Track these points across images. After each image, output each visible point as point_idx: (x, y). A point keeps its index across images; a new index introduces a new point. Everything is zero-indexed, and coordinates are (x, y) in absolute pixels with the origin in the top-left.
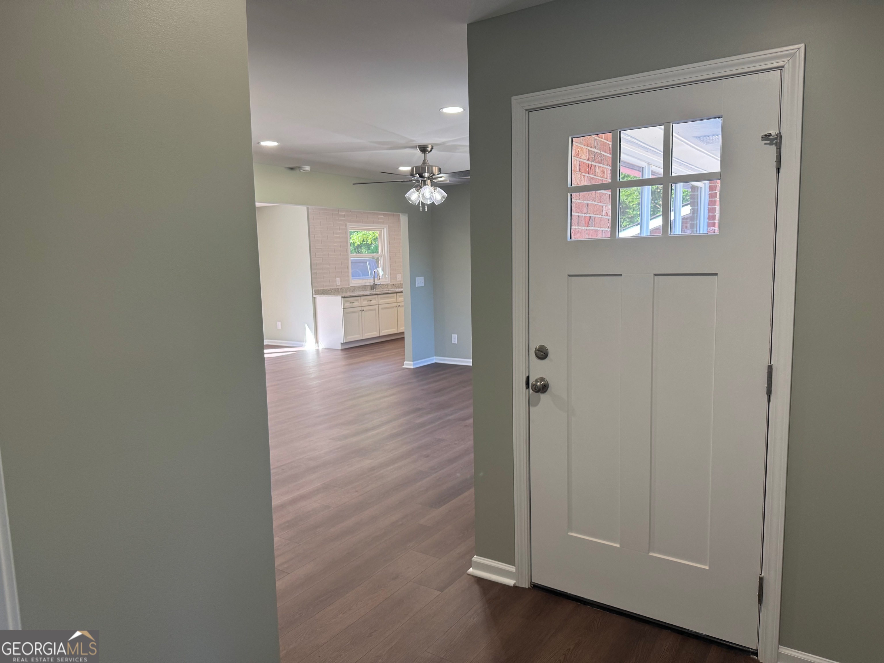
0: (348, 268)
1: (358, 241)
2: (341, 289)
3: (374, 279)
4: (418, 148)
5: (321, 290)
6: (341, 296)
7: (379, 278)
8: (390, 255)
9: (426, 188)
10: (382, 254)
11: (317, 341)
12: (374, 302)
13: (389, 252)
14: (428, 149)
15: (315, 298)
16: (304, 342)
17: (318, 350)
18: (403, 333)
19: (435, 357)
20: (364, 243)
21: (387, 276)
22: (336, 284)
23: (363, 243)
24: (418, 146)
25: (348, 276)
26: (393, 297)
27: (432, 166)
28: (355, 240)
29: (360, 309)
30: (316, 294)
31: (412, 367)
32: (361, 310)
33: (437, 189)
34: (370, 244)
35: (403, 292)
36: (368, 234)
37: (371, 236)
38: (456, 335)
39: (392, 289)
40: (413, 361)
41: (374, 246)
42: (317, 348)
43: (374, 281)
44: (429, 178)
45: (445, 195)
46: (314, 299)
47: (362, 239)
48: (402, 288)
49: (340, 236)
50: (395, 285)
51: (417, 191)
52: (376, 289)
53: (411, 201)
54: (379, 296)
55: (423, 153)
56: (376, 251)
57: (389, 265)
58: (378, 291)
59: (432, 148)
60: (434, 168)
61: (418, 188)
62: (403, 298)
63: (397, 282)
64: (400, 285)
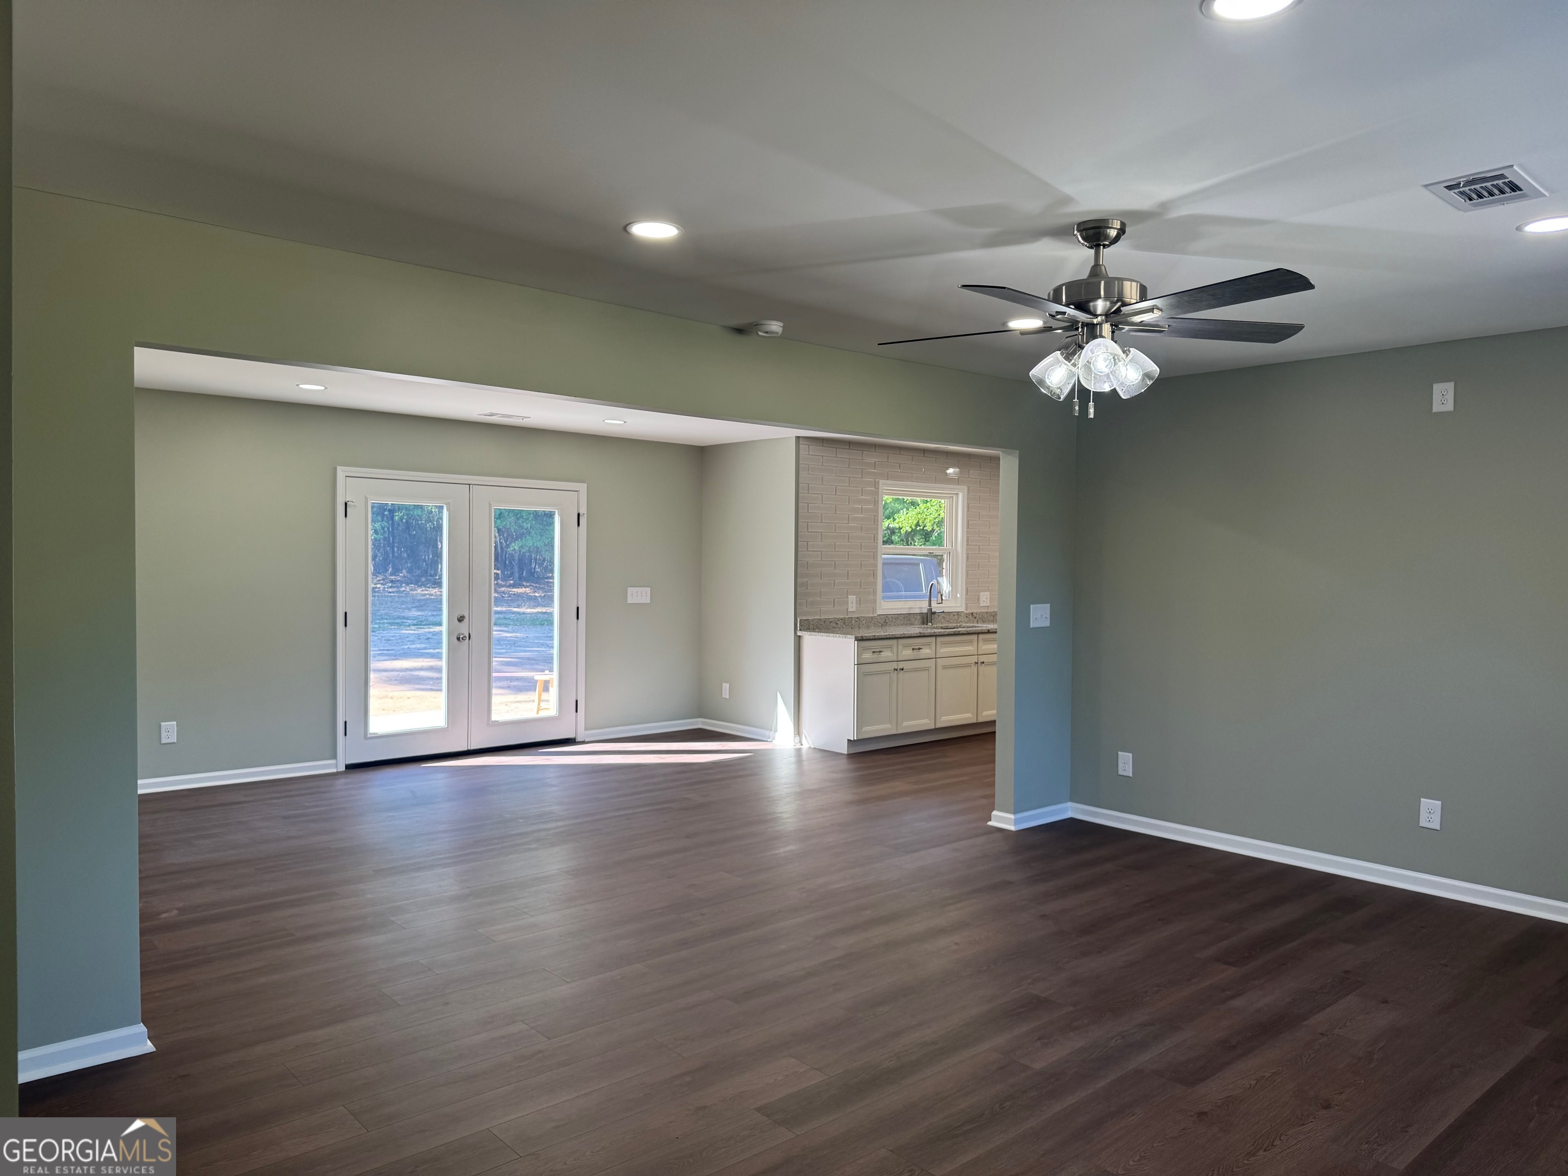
0: (874, 575)
1: (907, 525)
2: (857, 620)
3: (930, 601)
4: (1078, 231)
5: (813, 620)
6: (853, 637)
7: (942, 600)
8: (967, 550)
9: (1099, 345)
10: (951, 548)
11: (798, 731)
12: (926, 652)
13: (965, 543)
14: (1108, 231)
15: (800, 636)
16: (771, 730)
17: (799, 751)
18: (993, 723)
19: (1070, 804)
20: (918, 528)
21: (958, 595)
22: (848, 609)
23: (916, 529)
24: (1079, 225)
25: (875, 593)
26: (971, 642)
27: (1121, 280)
28: (903, 522)
29: (894, 665)
30: (802, 628)
31: (1012, 828)
32: (896, 668)
33: (1129, 351)
34: (929, 530)
35: (996, 632)
36: (926, 513)
37: (931, 515)
38: (1131, 755)
39: (967, 625)
40: (1014, 813)
41: (936, 534)
42: (798, 746)
43: (930, 605)
44: (1107, 315)
45: (1157, 370)
46: (797, 638)
47: (915, 522)
48: (994, 621)
49: (862, 507)
50: (975, 615)
51: (1068, 358)
52: (933, 622)
53: (1048, 388)
54: (939, 639)
55: (1091, 248)
56: (939, 541)
57: (965, 572)
58: (937, 628)
59: (1122, 231)
60: (1127, 284)
61: (1072, 350)
62: (995, 646)
63: (983, 611)
64: (985, 616)
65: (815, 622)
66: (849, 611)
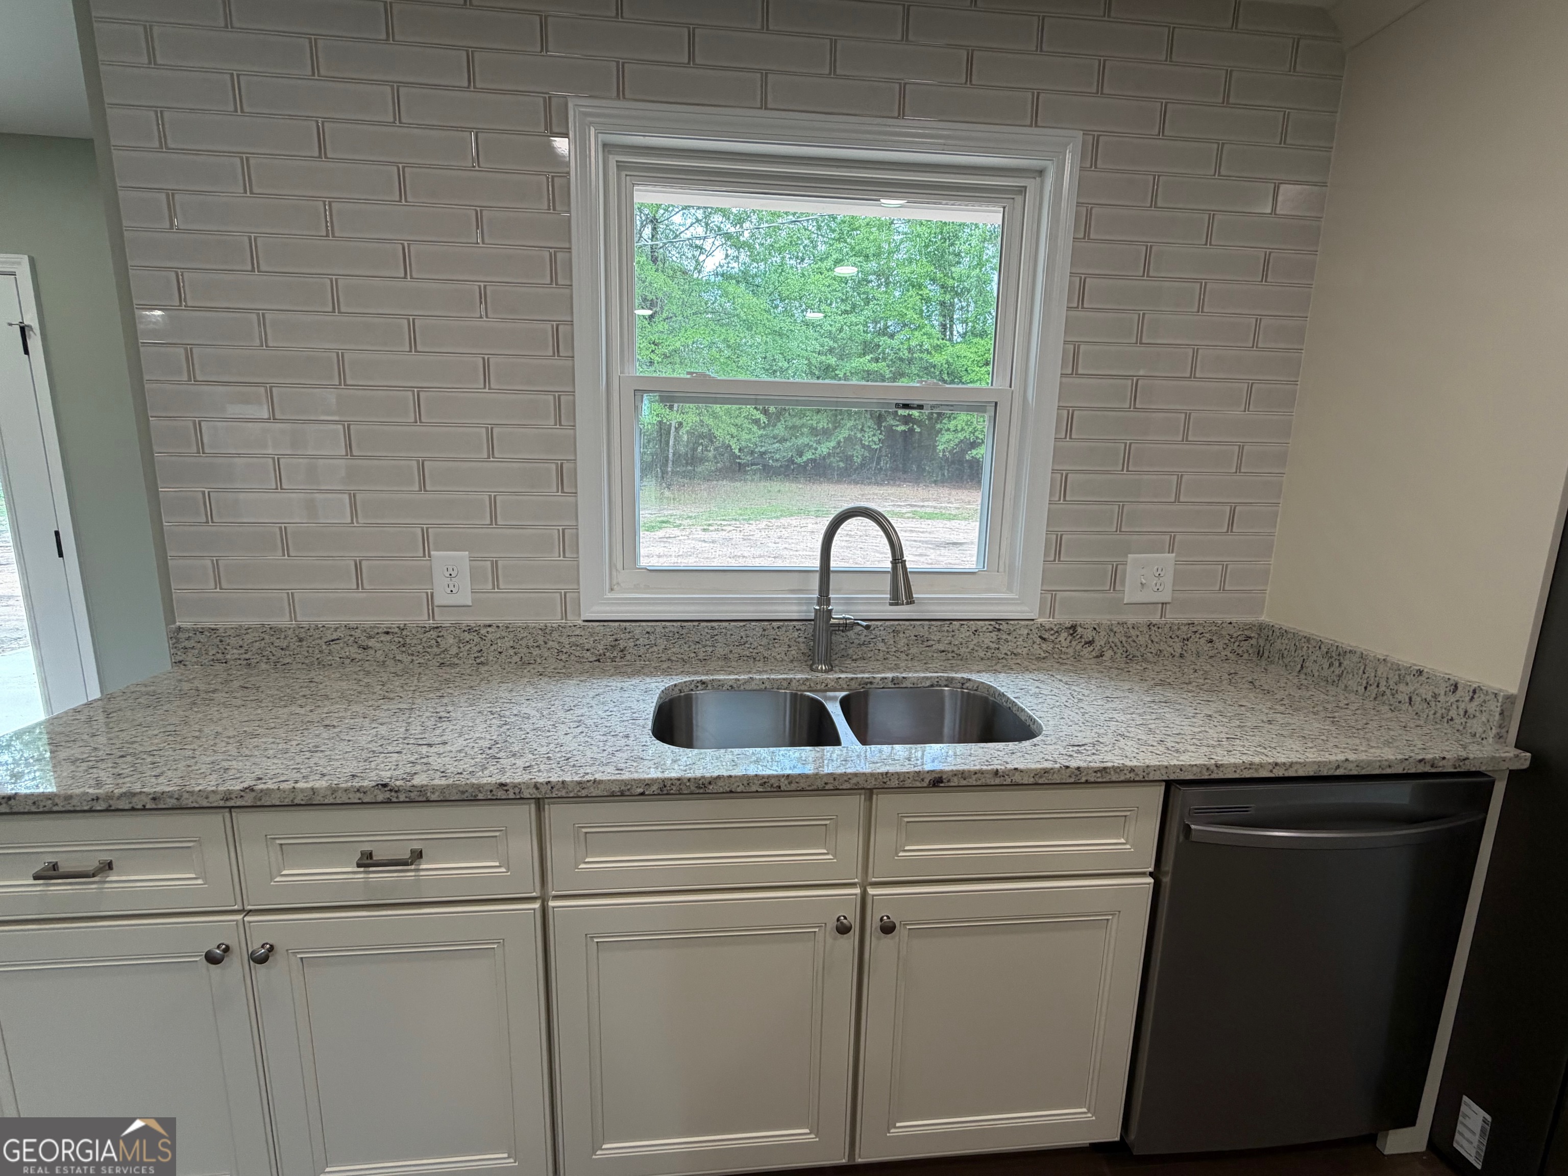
63: (1131, 619)
64: (1142, 640)
65: (249, 638)
66: (436, 603)
